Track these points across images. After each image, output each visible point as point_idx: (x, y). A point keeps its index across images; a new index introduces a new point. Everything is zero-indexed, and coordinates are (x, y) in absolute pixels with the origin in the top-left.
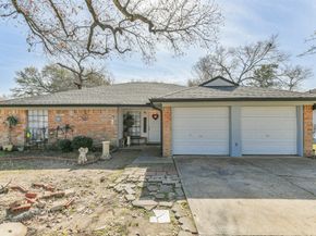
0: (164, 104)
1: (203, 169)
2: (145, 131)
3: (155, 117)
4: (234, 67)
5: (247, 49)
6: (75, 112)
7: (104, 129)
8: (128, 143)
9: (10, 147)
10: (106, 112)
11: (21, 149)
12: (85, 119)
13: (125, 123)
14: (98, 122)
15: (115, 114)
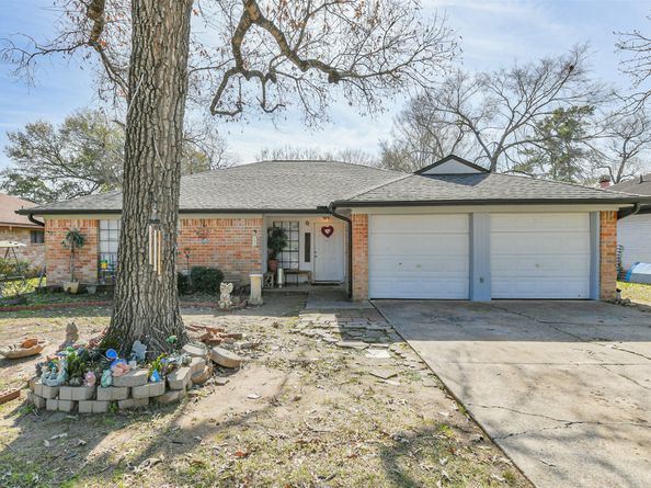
0: (355, 211)
1: (425, 315)
2: (307, 259)
3: (328, 232)
4: (488, 116)
5: (518, 75)
6: (185, 223)
7: (238, 255)
8: (280, 281)
9: (74, 286)
10: (241, 223)
11: (92, 290)
12: (203, 237)
13: (270, 243)
14: (227, 242)
15: (258, 226)
